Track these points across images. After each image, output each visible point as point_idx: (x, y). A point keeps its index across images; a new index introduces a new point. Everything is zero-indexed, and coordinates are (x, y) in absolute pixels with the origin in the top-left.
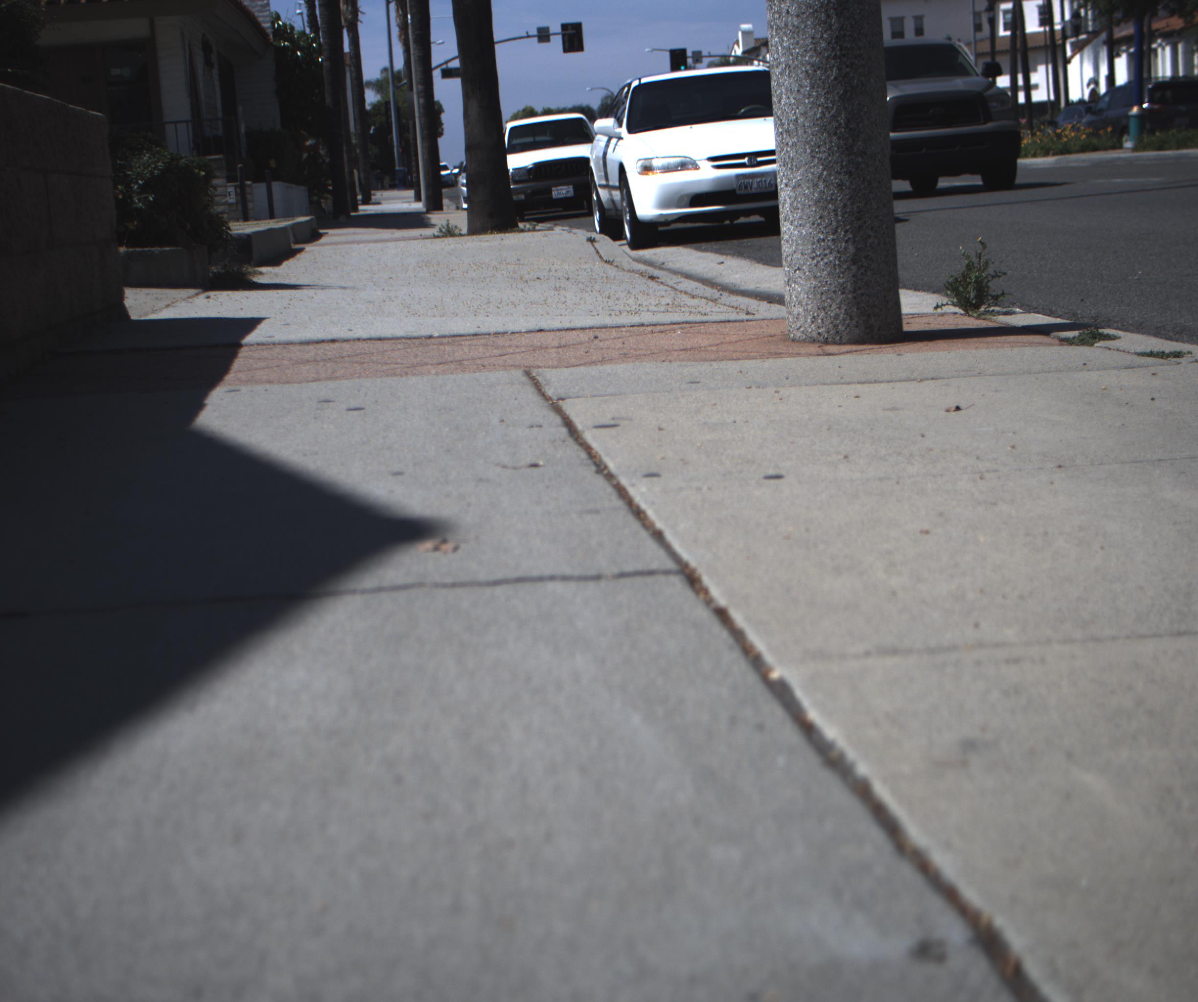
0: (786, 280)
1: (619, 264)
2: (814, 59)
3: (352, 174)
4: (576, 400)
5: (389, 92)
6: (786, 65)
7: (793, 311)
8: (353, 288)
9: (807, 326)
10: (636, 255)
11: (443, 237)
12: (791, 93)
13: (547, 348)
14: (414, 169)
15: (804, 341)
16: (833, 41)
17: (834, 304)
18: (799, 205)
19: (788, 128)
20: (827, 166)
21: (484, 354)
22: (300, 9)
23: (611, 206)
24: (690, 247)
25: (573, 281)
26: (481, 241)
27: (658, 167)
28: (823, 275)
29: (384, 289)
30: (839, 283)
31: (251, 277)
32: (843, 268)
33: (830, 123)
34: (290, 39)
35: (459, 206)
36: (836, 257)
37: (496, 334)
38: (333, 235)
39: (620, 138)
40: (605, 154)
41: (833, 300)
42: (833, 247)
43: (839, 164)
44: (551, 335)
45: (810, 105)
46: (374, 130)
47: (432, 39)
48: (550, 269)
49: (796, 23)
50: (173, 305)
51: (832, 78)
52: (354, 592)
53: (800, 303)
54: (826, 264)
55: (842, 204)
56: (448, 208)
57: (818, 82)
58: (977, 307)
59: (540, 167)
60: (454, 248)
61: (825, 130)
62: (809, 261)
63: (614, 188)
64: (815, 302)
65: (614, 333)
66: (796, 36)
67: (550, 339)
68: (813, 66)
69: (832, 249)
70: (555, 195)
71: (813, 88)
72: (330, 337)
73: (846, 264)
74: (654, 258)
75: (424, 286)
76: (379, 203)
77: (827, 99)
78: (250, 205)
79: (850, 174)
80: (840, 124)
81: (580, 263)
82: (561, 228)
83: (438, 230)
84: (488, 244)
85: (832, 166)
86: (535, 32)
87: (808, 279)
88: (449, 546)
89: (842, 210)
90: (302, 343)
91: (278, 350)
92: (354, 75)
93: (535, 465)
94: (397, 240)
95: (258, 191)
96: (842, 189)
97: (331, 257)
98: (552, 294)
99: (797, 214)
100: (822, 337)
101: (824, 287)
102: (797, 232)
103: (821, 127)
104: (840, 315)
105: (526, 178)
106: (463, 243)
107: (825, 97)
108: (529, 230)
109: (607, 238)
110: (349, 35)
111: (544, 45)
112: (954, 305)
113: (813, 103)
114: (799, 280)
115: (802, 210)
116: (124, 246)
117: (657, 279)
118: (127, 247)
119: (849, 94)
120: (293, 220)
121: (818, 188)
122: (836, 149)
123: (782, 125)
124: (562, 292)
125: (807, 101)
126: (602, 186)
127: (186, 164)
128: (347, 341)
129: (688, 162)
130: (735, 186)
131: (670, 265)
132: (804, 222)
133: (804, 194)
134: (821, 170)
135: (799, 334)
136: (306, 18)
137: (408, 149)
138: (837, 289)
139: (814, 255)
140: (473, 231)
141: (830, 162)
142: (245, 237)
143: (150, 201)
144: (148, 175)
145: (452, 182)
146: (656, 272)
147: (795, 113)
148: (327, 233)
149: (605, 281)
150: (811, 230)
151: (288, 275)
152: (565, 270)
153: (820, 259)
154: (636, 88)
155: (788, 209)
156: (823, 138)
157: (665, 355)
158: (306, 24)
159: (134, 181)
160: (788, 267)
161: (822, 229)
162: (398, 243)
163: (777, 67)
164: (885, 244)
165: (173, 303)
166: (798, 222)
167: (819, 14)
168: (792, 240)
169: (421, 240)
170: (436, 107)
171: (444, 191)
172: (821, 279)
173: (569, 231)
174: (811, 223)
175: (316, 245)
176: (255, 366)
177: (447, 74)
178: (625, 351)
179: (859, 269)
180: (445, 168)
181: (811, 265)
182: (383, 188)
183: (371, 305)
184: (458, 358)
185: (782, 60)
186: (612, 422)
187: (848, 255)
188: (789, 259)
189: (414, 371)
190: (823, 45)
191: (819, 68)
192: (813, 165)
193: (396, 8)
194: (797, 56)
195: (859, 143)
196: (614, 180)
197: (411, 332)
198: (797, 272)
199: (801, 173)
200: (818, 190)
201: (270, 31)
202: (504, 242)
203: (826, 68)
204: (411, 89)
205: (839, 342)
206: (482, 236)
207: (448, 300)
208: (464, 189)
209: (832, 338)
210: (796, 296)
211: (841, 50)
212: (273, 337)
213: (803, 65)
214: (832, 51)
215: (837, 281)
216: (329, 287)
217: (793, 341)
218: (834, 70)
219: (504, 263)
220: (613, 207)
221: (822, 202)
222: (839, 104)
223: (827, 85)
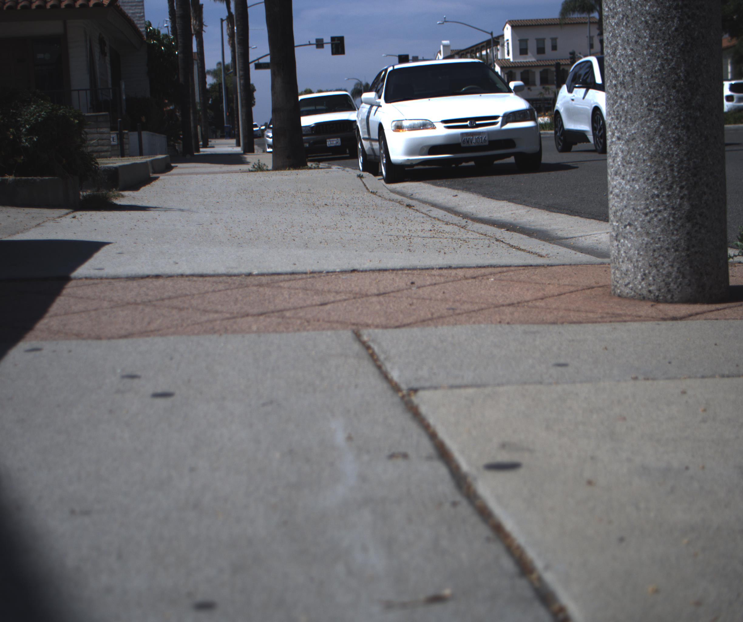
0: (614, 235)
1: (381, 194)
2: (655, 9)
3: (196, 128)
4: (434, 395)
5: (221, 77)
6: (623, 16)
8: (188, 210)
9: (636, 283)
10: (390, 187)
11: (255, 171)
12: (628, 44)
13: (367, 295)
14: (236, 126)
15: (632, 298)
17: (667, 261)
18: (632, 159)
19: (623, 80)
20: (664, 120)
21: (305, 301)
22: (167, 23)
23: (372, 153)
24: (429, 183)
25: (352, 208)
26: (282, 175)
27: (407, 126)
28: (656, 231)
29: (212, 213)
30: (672, 240)
31: (114, 200)
32: (678, 225)
33: (669, 76)
34: (158, 39)
35: (266, 150)
36: (670, 214)
38: (181, 168)
39: (379, 106)
40: (368, 117)
41: (666, 257)
42: (667, 203)
43: (677, 118)
45: (649, 57)
46: (211, 101)
47: (250, 45)
48: (333, 197)
50: (42, 225)
51: (673, 29)
53: (630, 259)
54: (660, 220)
55: (678, 159)
56: (258, 151)
57: (658, 32)
59: (319, 125)
60: (264, 180)
61: (664, 82)
62: (641, 217)
63: (374, 140)
64: (646, 259)
65: (427, 278)
67: (367, 283)
68: (653, 16)
69: (666, 205)
70: (329, 144)
71: (653, 39)
72: (156, 272)
73: (681, 221)
74: (404, 190)
75: (242, 210)
76: (213, 147)
77: (666, 50)
78: (126, 147)
79: (688, 128)
80: (679, 77)
81: (354, 193)
83: (252, 166)
84: (286, 177)
85: (670, 120)
87: (639, 235)
89: (678, 165)
91: (102, 286)
92: (199, 67)
93: (437, 599)
94: (223, 173)
95: (133, 137)
96: (679, 144)
97: (176, 184)
98: (340, 219)
99: (630, 168)
100: (652, 295)
101: (657, 244)
102: (629, 187)
103: (659, 79)
104: (672, 273)
105: (311, 132)
106: (270, 176)
107: (665, 49)
108: (315, 168)
109: (371, 175)
110: (196, 40)
111: (320, 50)
113: (651, 54)
114: (629, 235)
115: (636, 165)
116: (13, 175)
117: (413, 208)
118: (16, 176)
119: (689, 46)
120: (153, 157)
121: (654, 142)
122: (674, 102)
124: (347, 217)
125: (645, 52)
126: (365, 139)
127: (63, 113)
128: (170, 276)
129: (428, 123)
130: (460, 141)
131: (417, 196)
132: (637, 177)
133: (639, 148)
134: (657, 123)
135: (627, 291)
136: (170, 29)
138: (671, 246)
139: (647, 210)
140: (276, 168)
141: (668, 115)
142: (114, 169)
143: (34, 141)
144: (33, 121)
145: (260, 135)
146: (409, 202)
147: (632, 64)
148: (176, 166)
149: (376, 208)
150: (644, 185)
151: (142, 199)
152: (344, 198)
153: (653, 215)
154: (391, 72)
155: (619, 163)
156: (661, 91)
158: (169, 32)
159: (23, 125)
160: (617, 222)
161: (657, 185)
162: (224, 175)
166: (631, 177)
168: (623, 195)
169: (241, 173)
171: (255, 140)
172: (654, 235)
173: (343, 169)
174: (645, 178)
175: (167, 175)
176: (73, 308)
177: (259, 66)
179: (693, 226)
180: (256, 126)
181: (643, 221)
182: (216, 138)
184: (279, 307)
187: (683, 212)
188: (619, 214)
191: (659, 18)
192: (649, 118)
193: (227, 23)
194: (637, 6)
195: (698, 97)
196: (375, 134)
198: (628, 227)
199: (637, 126)
200: (654, 144)
201: (144, 33)
202: (299, 176)
203: (668, 18)
204: (236, 75)
206: (282, 171)
208: (271, 140)
209: (664, 296)
210: (625, 252)
212: (103, 269)
213: (642, 14)
215: (671, 238)
216: (170, 209)
217: (619, 296)
218: (676, 20)
219: (299, 192)
220: (373, 154)
221: (658, 156)
222: (679, 56)
223: (668, 36)
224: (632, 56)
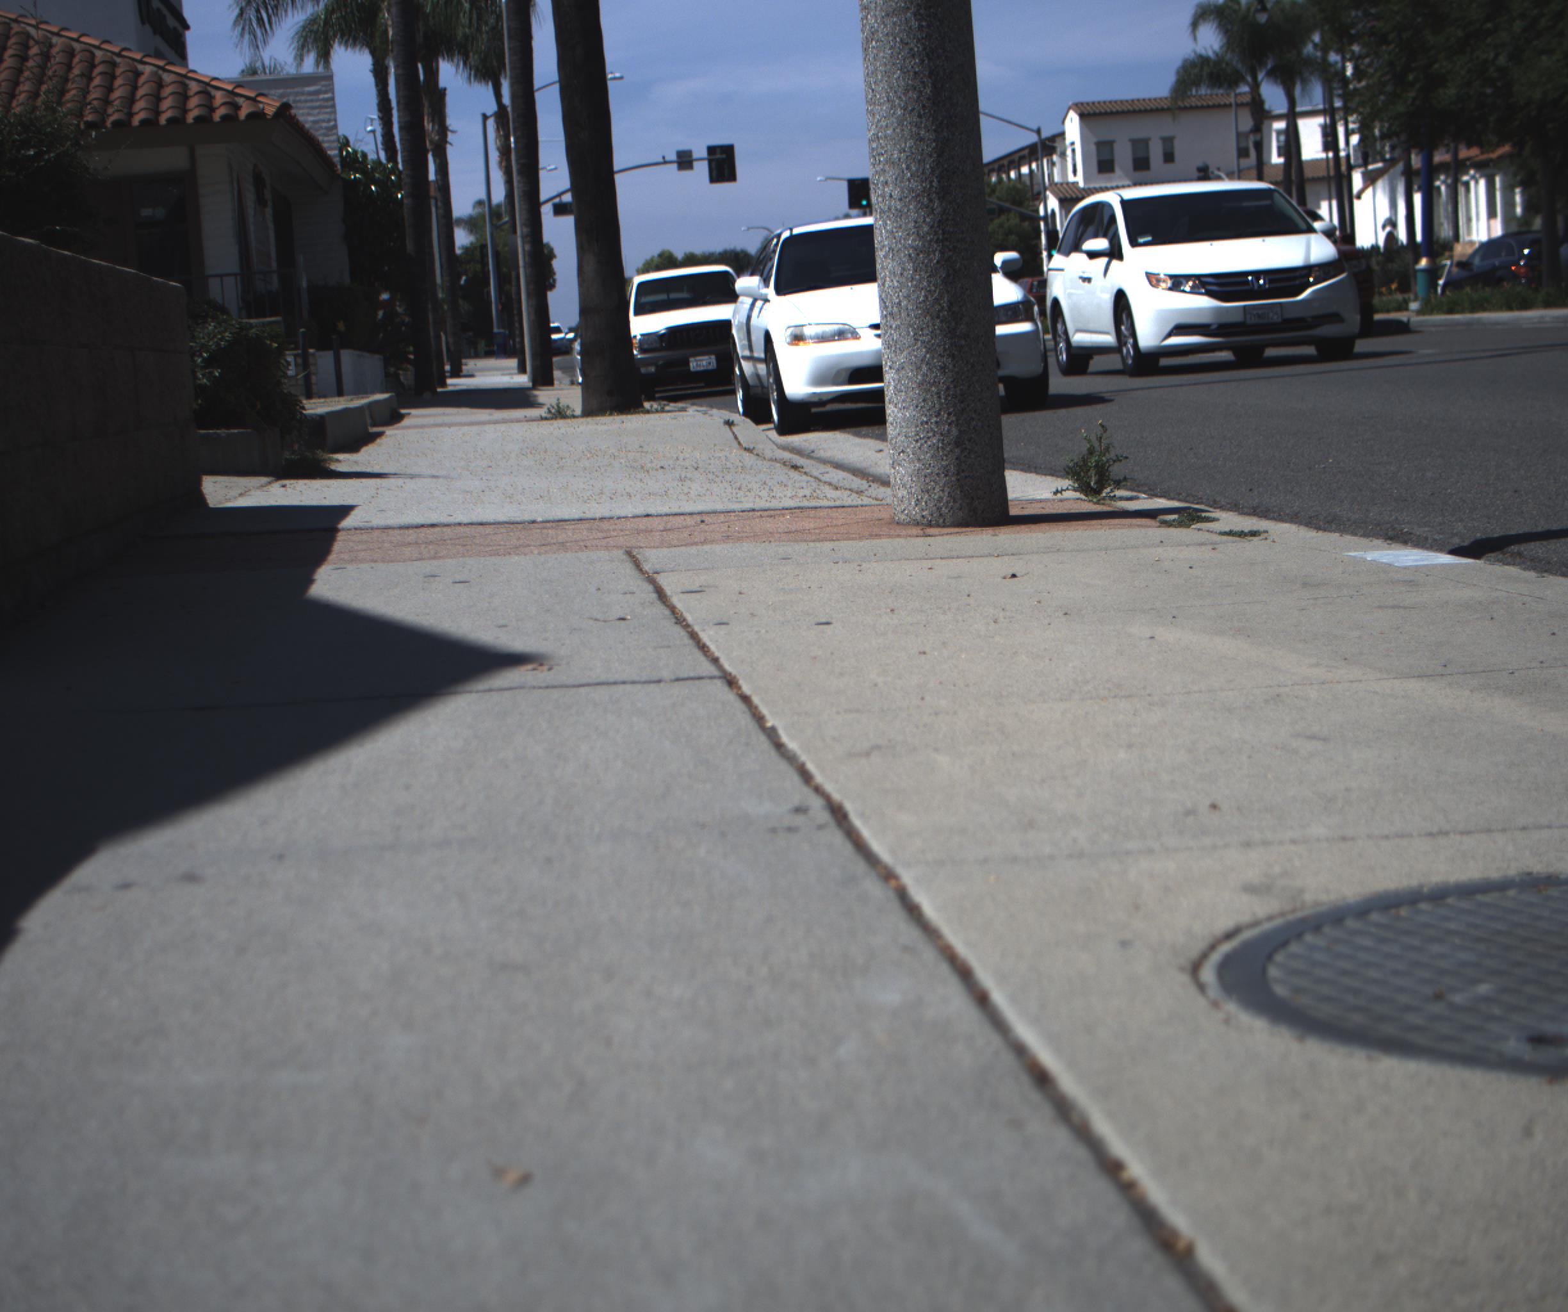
1: (760, 452)
2: (917, 243)
3: (438, 338)
4: (671, 574)
5: (485, 231)
6: (890, 249)
7: (897, 494)
8: (446, 477)
9: (911, 509)
10: (783, 441)
11: (552, 419)
12: (895, 276)
13: (651, 531)
14: (517, 332)
15: (908, 524)
16: (936, 225)
17: (938, 486)
18: (902, 387)
20: (930, 349)
21: (587, 537)
22: (372, 125)
23: (756, 382)
24: (849, 433)
25: (702, 471)
26: (597, 424)
27: (811, 336)
28: (927, 457)
29: (482, 479)
30: (942, 466)
31: (327, 465)
32: (947, 451)
33: (933, 306)
34: (364, 172)
35: (575, 379)
36: (939, 440)
37: (602, 519)
38: (416, 416)
39: (766, 301)
40: (749, 318)
41: (936, 482)
42: (936, 430)
43: (942, 347)
44: (657, 520)
45: (913, 289)
46: (465, 281)
47: (541, 165)
48: (677, 457)
49: (899, 207)
50: (248, 493)
51: (935, 261)
52: (470, 692)
53: (904, 486)
54: (930, 446)
55: (945, 387)
56: (560, 382)
57: (921, 265)
58: (1097, 492)
59: (675, 334)
60: (565, 433)
61: (928, 313)
62: (913, 444)
63: (759, 360)
64: (919, 485)
65: (722, 517)
66: (899, 220)
67: (655, 523)
68: (916, 250)
69: (935, 432)
70: (694, 367)
71: (916, 271)
72: (429, 522)
73: (950, 447)
74: (804, 445)
75: (528, 475)
76: (472, 376)
77: (929, 282)
78: (314, 379)
79: (953, 356)
80: (943, 308)
81: (714, 451)
82: (695, 408)
83: (546, 410)
84: (605, 427)
85: (935, 349)
86: (674, 157)
87: (912, 462)
88: (545, 668)
89: (945, 393)
90: (401, 528)
91: (376, 533)
92: (441, 211)
93: (623, 619)
94: (496, 422)
95: (324, 360)
96: (944, 371)
97: (418, 442)
98: (675, 485)
99: (901, 396)
100: (925, 520)
101: (928, 469)
102: (902, 415)
103: (924, 310)
104: (944, 497)
105: (658, 345)
106: (576, 427)
107: (928, 281)
108: (657, 411)
109: (749, 421)
110: (435, 162)
111: (686, 173)
112: (1075, 490)
113: (916, 286)
114: (903, 462)
115: (906, 393)
117: (800, 469)
119: (951, 277)
120: (369, 397)
121: (921, 370)
122: (938, 332)
123: (886, 307)
124: (688, 483)
125: (910, 284)
126: (745, 358)
127: (256, 334)
128: (447, 525)
129: (847, 330)
131: (822, 454)
132: (907, 405)
133: (908, 377)
134: (924, 353)
135: (903, 517)
136: (379, 139)
137: (510, 306)
138: (941, 472)
139: (918, 437)
140: (588, 412)
141: (933, 345)
142: (318, 418)
143: (216, 377)
144: (213, 347)
145: (564, 348)
146: (800, 461)
147: (899, 295)
148: (409, 414)
149: (740, 471)
150: (914, 413)
151: (369, 463)
152: (696, 458)
153: (923, 441)
154: (786, 240)
156: (926, 321)
157: (768, 537)
158: (380, 146)
159: (198, 353)
160: (893, 450)
161: (926, 412)
162: (498, 426)
163: (881, 250)
164: (989, 426)
165: (246, 492)
166: (902, 405)
167: (922, 198)
168: (896, 423)
169: (526, 423)
170: (546, 251)
171: (555, 359)
172: (925, 462)
173: (705, 412)
174: (914, 406)
175: (397, 429)
176: (356, 548)
177: (559, 210)
178: (729, 534)
179: (962, 451)
180: (557, 330)
181: (915, 447)
182: (477, 356)
183: (469, 494)
184: (561, 541)
185: (886, 243)
186: (699, 589)
187: (951, 438)
188: (893, 442)
189: (517, 552)
190: (926, 229)
191: (921, 252)
192: (916, 347)
193: (495, 125)
194: (901, 239)
195: (962, 326)
196: (760, 353)
197: (514, 517)
198: (901, 454)
200: (921, 373)
201: (337, 160)
202: (625, 426)
203: (929, 251)
204: (515, 232)
205: (943, 525)
206: (598, 418)
207: (555, 490)
208: (579, 357)
209: (936, 521)
210: (900, 479)
211: (944, 234)
212: (371, 522)
213: (906, 248)
214: (935, 235)
215: (940, 464)
216: (419, 476)
217: (898, 523)
218: (937, 254)
219: (624, 450)
220: (759, 384)
221: (925, 384)
222: (941, 287)
223: (929, 268)
224: (898, 288)
